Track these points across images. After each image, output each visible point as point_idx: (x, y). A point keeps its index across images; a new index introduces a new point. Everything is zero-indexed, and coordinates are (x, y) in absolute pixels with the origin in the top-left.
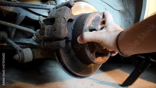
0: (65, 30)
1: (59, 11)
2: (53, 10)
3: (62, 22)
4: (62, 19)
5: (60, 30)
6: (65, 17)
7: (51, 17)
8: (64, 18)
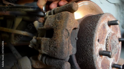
0: (69, 47)
1: (59, 18)
2: (50, 16)
3: (65, 35)
4: (64, 31)
5: (62, 48)
6: (67, 28)
7: (48, 26)
8: (67, 30)
